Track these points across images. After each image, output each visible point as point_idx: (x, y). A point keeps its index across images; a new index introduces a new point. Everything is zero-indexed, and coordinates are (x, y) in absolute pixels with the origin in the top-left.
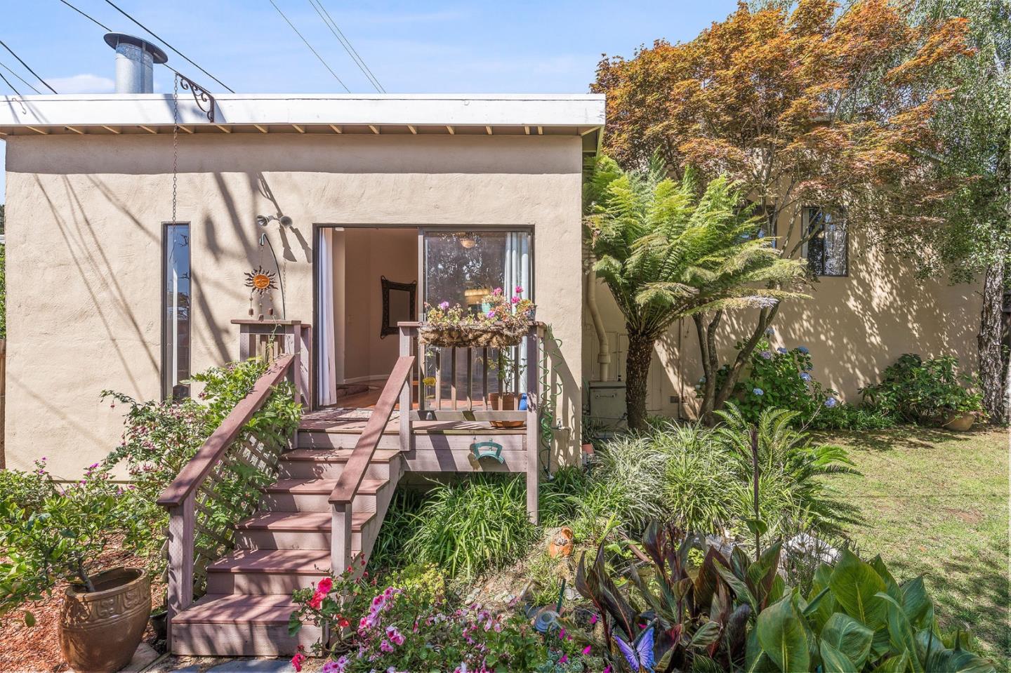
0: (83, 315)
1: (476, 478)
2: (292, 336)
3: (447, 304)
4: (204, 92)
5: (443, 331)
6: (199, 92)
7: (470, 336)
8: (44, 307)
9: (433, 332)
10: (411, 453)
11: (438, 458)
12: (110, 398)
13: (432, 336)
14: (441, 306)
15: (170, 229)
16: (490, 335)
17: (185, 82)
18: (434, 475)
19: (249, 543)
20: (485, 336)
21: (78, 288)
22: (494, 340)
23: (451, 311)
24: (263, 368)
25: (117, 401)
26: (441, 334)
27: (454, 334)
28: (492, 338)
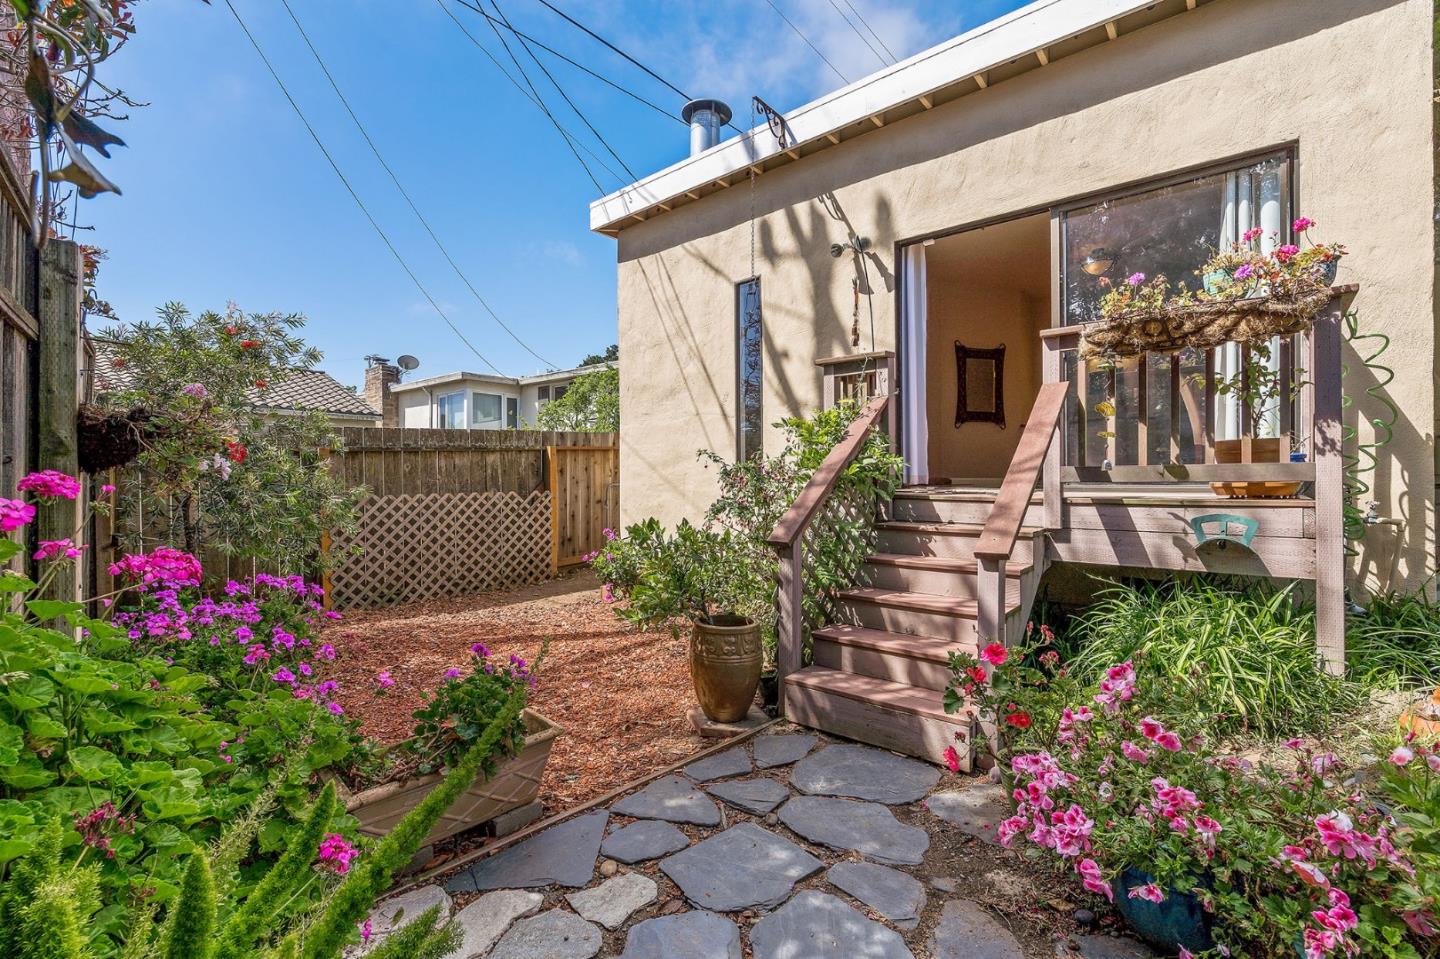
0: (672, 392)
1: (1191, 581)
2: (885, 372)
3: (1142, 276)
4: (775, 114)
5: (1130, 325)
6: (771, 116)
7: (1188, 326)
8: (644, 388)
9: (1112, 328)
10: (1063, 533)
11: (1114, 544)
12: (704, 457)
13: (1109, 336)
14: (1132, 281)
15: (742, 289)
16: (1232, 318)
17: (760, 106)
18: (1105, 571)
19: (851, 614)
20: (1221, 321)
21: (669, 363)
22: (1243, 326)
23: (1146, 291)
24: (855, 412)
25: (710, 462)
26: (1127, 330)
27: (1153, 328)
28: (1236, 324)
